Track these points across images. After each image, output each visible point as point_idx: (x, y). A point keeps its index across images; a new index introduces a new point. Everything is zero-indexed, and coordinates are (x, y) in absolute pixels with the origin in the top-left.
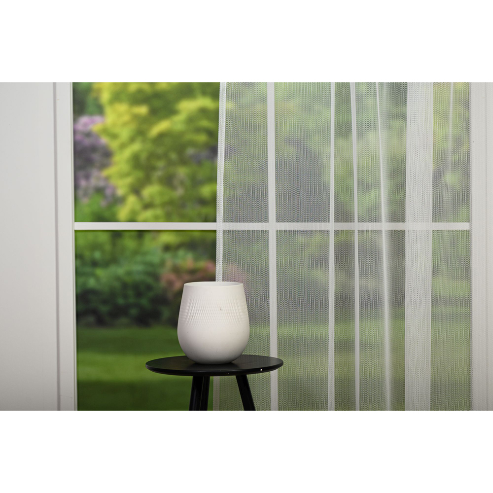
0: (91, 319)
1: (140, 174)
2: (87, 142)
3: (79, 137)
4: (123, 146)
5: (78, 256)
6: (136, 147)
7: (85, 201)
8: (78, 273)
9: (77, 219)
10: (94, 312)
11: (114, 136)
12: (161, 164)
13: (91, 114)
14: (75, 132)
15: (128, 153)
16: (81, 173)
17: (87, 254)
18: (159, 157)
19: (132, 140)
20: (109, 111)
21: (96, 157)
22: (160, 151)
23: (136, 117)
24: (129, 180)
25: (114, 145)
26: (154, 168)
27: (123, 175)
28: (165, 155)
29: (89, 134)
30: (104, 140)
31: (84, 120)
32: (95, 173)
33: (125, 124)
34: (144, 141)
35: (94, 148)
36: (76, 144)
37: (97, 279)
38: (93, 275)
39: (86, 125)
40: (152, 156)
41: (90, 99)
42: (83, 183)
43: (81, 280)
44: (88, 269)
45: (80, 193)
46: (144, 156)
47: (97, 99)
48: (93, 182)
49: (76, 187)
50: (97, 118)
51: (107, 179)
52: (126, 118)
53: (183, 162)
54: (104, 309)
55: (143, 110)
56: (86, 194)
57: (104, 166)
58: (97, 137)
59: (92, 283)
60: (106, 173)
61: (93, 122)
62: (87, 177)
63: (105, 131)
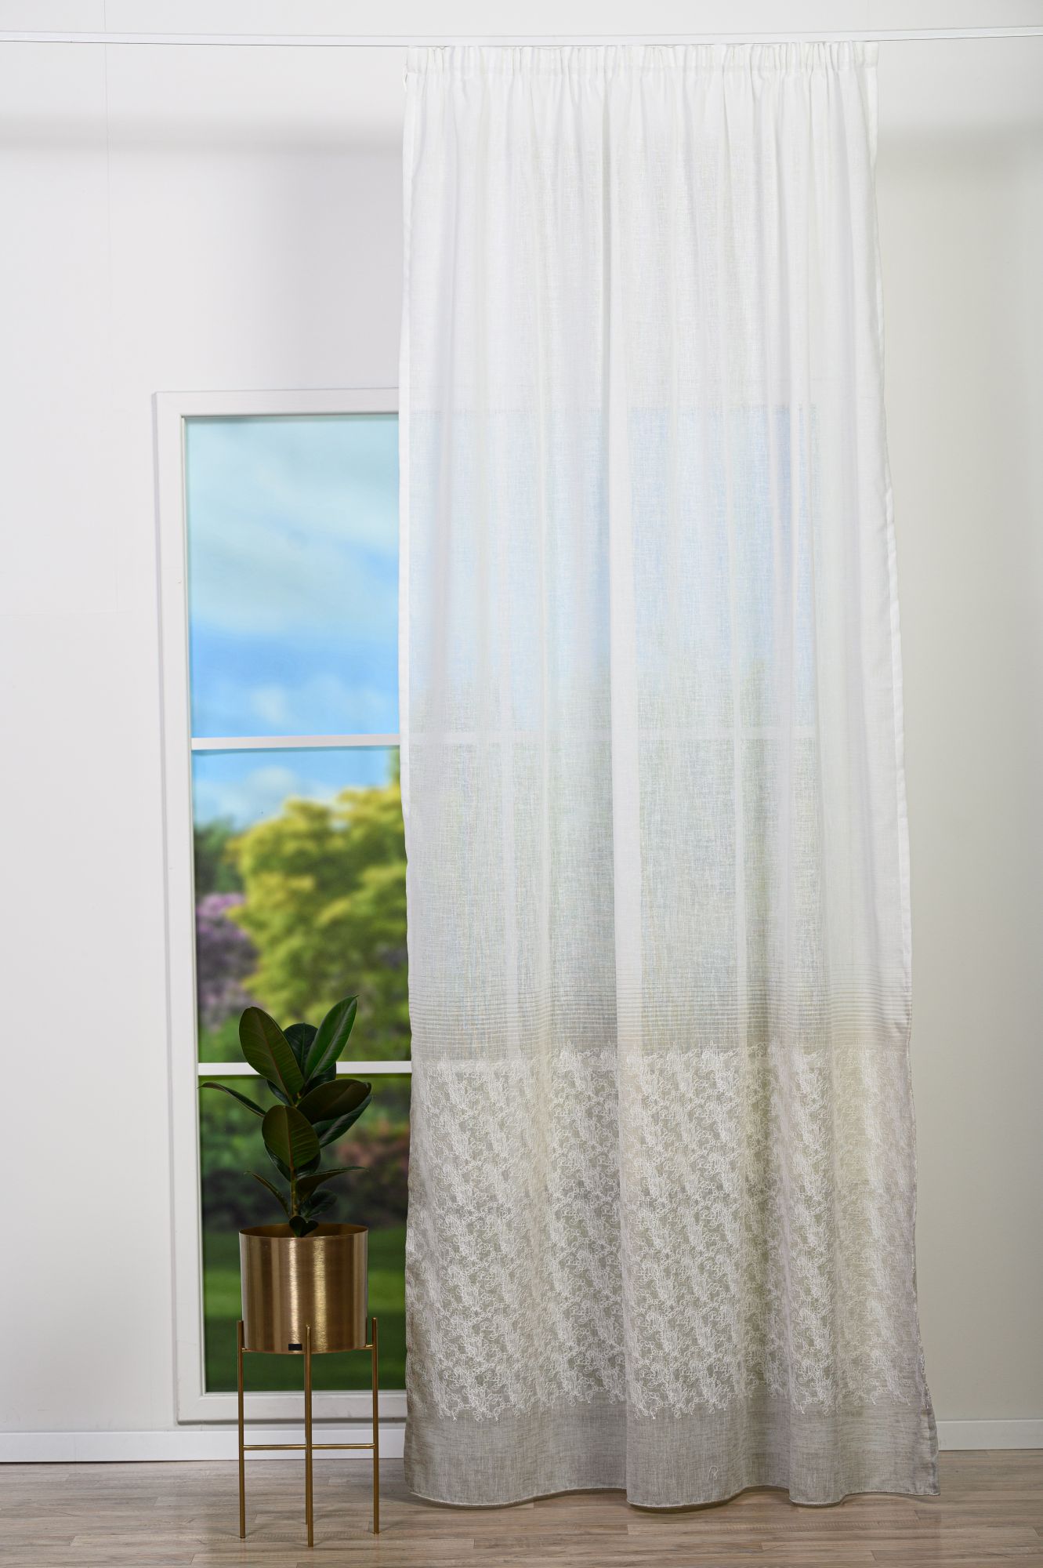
0: (226, 1218)
1: (302, 985)
2: (218, 935)
3: (204, 927)
4: (275, 941)
5: (205, 1117)
6: (296, 942)
7: (215, 1029)
8: (204, 1145)
9: (201, 1059)
10: (232, 1207)
11: (260, 926)
12: (335, 969)
13: (224, 891)
14: (198, 919)
15: (282, 951)
16: (208, 985)
17: (219, 1113)
18: (332, 959)
19: (289, 931)
20: (251, 885)
21: (232, 958)
22: (334, 947)
23: (294, 895)
24: (284, 995)
25: (260, 939)
26: (323, 976)
27: (275, 988)
28: (342, 955)
29: (220, 923)
30: (245, 931)
31: (212, 900)
32: (230, 984)
33: (277, 906)
34: (308, 933)
35: (228, 945)
36: (200, 939)
37: (235, 1153)
38: (228, 1147)
39: (215, 908)
40: (321, 955)
41: (221, 868)
42: (211, 1001)
43: (210, 1155)
44: (220, 1138)
45: (207, 1016)
46: (307, 957)
47: (232, 867)
48: (228, 999)
49: (201, 1007)
50: (233, 897)
51: (250, 993)
52: (280, 896)
53: (372, 965)
54: (247, 1201)
55: (306, 883)
56: (216, 1019)
57: (245, 973)
58: (233, 926)
59: (227, 1159)
60: (247, 984)
61: (227, 903)
62: (218, 991)
63: (247, 918)
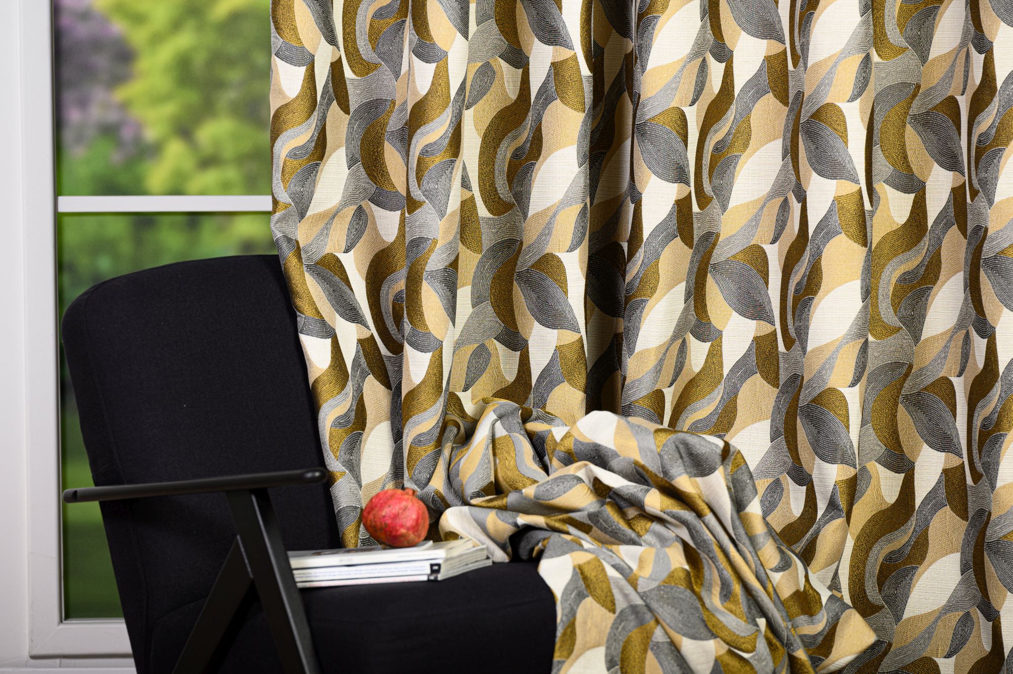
1: (192, 97)
2: (83, 30)
3: (65, 21)
4: (157, 39)
5: (65, 266)
6: (184, 40)
7: (80, 154)
9: (58, 191)
11: (138, 19)
12: (234, 75)
15: (166, 53)
16: (70, 96)
17: (83, 261)
18: (230, 62)
19: (176, 26)
21: (101, 61)
22: (233, 48)
24: (169, 109)
25: (138, 37)
26: (221, 85)
27: (157, 99)
28: (244, 58)
29: (85, 15)
30: (119, 26)
32: (98, 94)
34: (201, 28)
35: (97, 44)
40: (217, 59)
42: (74, 116)
45: (68, 135)
46: (200, 59)
48: (96, 113)
51: (124, 106)
56: (80, 138)
57: (118, 79)
58: (104, 20)
60: (121, 94)
62: (83, 104)
63: (121, 8)
